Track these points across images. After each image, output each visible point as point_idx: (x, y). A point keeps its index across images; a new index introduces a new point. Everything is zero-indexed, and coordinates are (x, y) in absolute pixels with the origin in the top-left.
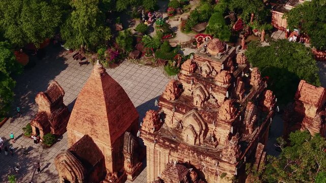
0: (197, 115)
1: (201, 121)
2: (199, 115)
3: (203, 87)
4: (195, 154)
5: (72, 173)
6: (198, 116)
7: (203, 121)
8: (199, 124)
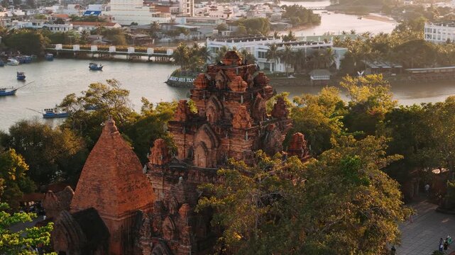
0: (208, 128)
1: (213, 135)
2: (211, 128)
3: (216, 98)
4: (207, 177)
5: (69, 237)
6: (210, 130)
7: (215, 134)
8: (211, 138)
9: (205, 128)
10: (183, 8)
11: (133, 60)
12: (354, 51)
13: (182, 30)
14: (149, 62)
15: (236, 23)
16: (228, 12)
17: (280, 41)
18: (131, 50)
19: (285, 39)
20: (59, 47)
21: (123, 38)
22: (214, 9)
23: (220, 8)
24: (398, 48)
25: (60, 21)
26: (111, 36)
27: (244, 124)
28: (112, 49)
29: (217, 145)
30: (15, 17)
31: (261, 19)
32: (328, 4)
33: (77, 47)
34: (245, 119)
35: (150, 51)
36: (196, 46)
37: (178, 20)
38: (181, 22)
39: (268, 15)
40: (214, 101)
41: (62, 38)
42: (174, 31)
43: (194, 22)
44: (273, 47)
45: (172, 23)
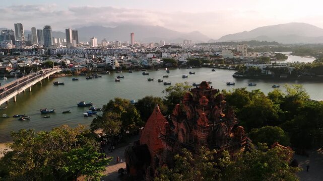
1: (188, 126)
2: (187, 122)
8: (187, 128)
9: (184, 122)
10: (243, 54)
11: (225, 68)
12: (297, 68)
13: (242, 60)
14: (230, 69)
15: (259, 58)
16: (257, 55)
17: (271, 64)
18: (225, 65)
19: (273, 64)
20: (205, 64)
21: (223, 62)
22: (253, 54)
23: (255, 54)
24: (314, 68)
25: (207, 57)
26: (220, 61)
27: (203, 123)
28: (219, 65)
29: (189, 132)
30: (196, 55)
31: (267, 57)
32: (291, 53)
33: (209, 64)
34: (204, 121)
35: (230, 66)
36: (243, 65)
37: (241, 57)
38: (242, 58)
39: (270, 56)
40: (191, 108)
41: (206, 62)
42: (239, 61)
43: (246, 58)
44: (268, 67)
45: (239, 58)
